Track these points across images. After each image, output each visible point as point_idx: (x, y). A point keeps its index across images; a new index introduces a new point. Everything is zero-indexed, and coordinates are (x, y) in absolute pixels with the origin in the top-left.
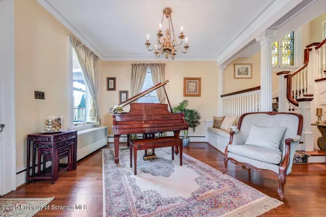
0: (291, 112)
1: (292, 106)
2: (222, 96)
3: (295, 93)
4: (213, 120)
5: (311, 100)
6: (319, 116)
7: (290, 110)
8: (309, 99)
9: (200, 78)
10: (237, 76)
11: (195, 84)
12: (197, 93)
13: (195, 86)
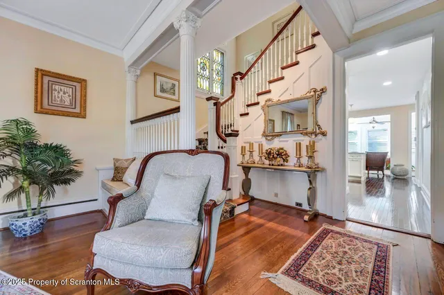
0: (220, 150)
1: (222, 143)
2: (132, 122)
3: (224, 127)
4: (112, 166)
5: (236, 135)
6: (243, 155)
7: (219, 148)
8: (235, 134)
9: (85, 81)
10: (159, 93)
11: (71, 89)
12: (77, 110)
13: (71, 94)
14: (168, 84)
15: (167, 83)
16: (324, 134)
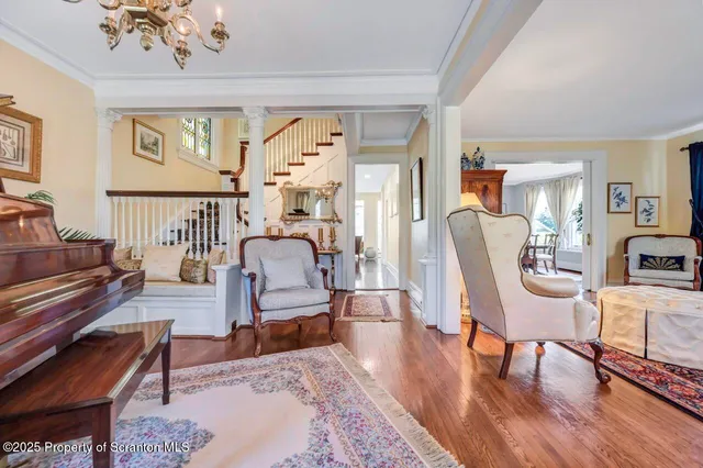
2: (109, 194)
9: (39, 120)
10: (138, 150)
11: (16, 132)
12: (26, 169)
13: (16, 141)
14: (151, 136)
15: (149, 135)
16: (340, 221)
